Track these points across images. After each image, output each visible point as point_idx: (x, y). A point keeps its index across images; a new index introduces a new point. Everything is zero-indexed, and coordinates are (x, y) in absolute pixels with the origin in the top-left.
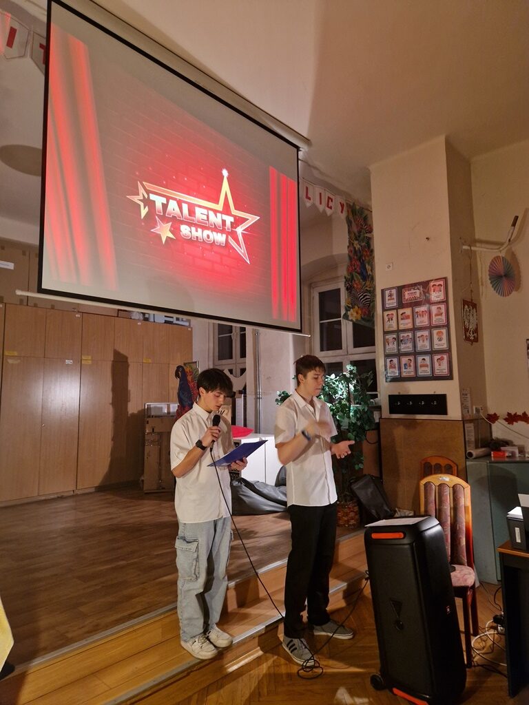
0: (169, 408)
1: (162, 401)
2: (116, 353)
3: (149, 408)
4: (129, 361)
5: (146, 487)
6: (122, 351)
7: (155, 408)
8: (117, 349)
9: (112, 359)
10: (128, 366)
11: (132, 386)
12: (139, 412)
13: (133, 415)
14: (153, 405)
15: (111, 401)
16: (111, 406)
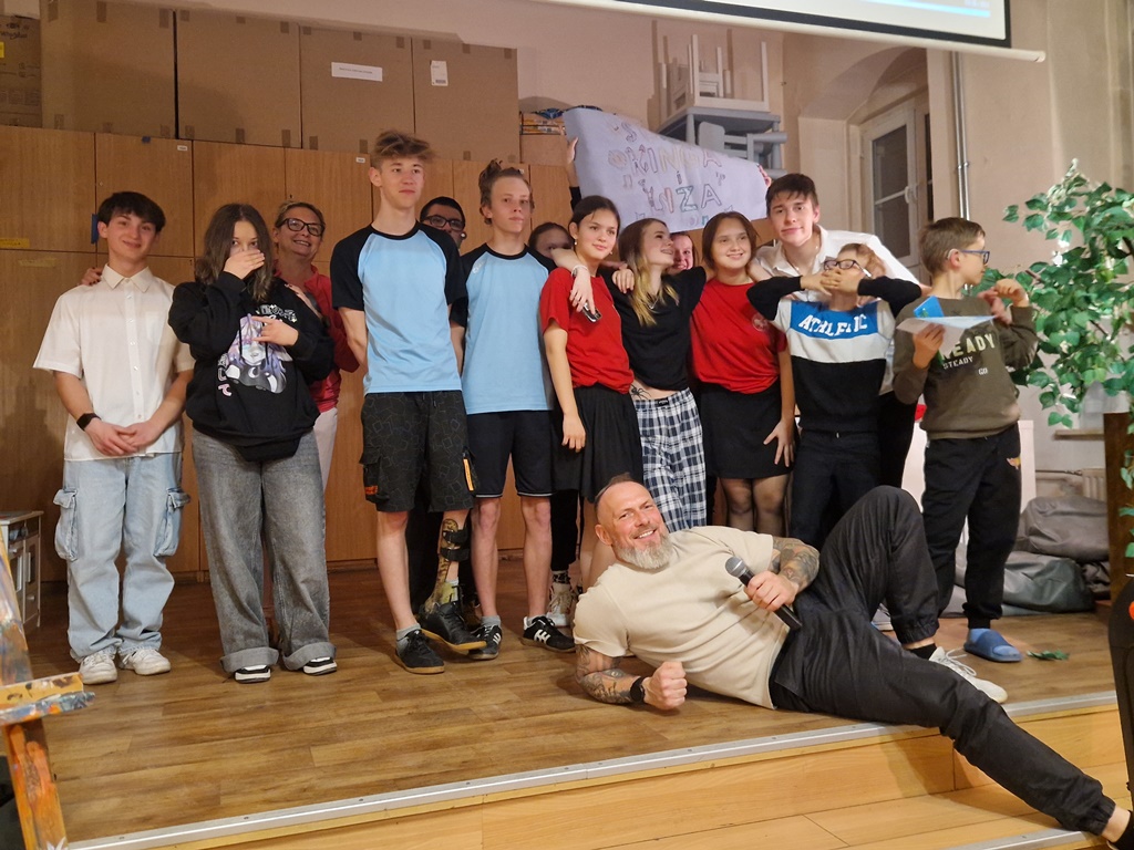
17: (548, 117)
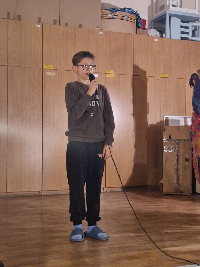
0: (186, 120)
1: (179, 114)
2: (136, 68)
3: (167, 121)
4: (147, 75)
5: (166, 190)
6: (142, 66)
7: (173, 120)
8: (136, 64)
9: (132, 74)
10: (147, 80)
11: (151, 99)
12: (158, 123)
13: (152, 126)
14: (171, 117)
15: (132, 112)
16: (132, 117)
17: (113, 12)
